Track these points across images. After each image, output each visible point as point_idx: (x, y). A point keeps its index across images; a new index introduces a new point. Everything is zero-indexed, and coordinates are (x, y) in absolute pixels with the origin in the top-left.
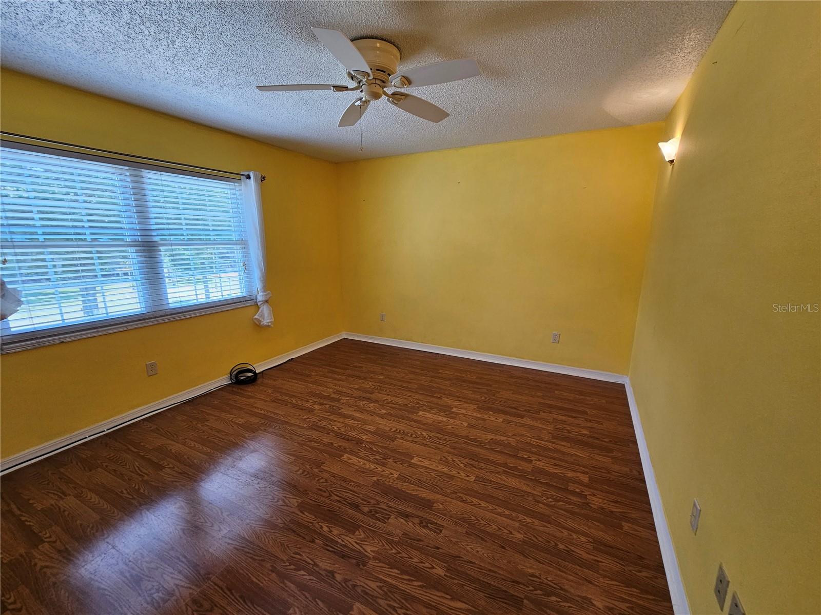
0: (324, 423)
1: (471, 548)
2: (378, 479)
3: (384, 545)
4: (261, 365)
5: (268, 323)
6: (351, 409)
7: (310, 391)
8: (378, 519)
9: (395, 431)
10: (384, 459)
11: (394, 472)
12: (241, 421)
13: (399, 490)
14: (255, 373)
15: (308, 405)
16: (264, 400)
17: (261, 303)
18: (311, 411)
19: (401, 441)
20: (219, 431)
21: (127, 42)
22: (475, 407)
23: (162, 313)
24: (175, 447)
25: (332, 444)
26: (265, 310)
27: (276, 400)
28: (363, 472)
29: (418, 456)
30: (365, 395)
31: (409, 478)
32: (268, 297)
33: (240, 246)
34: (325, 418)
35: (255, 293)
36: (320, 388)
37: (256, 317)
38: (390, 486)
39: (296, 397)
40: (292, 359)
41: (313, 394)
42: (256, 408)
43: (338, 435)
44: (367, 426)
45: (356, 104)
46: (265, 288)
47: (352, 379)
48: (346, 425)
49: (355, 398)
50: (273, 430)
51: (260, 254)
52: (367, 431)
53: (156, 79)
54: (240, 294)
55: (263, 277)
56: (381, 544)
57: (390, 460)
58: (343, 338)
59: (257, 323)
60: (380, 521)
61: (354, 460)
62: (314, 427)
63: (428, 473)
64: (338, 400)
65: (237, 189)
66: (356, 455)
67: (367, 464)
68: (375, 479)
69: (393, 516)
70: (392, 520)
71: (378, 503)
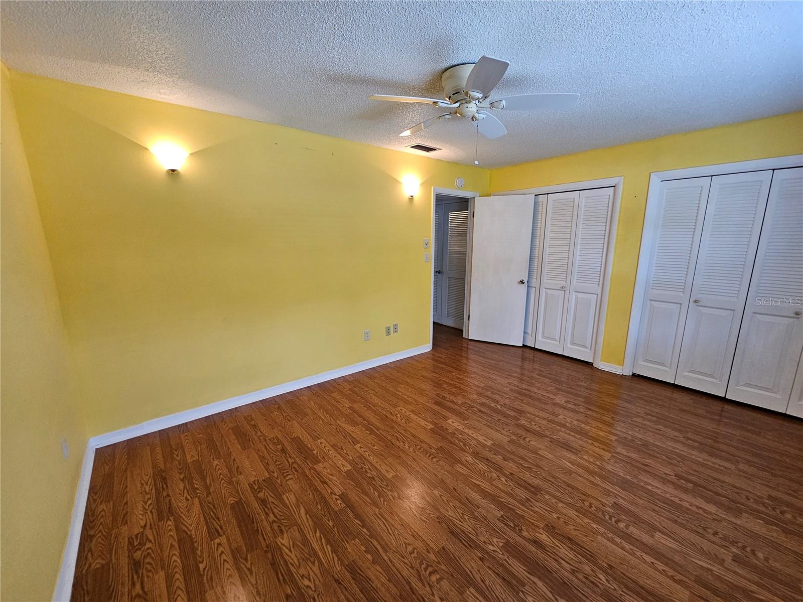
2: (464, 421)
10: (455, 434)
11: (451, 423)
19: (434, 446)
22: (319, 467)
28: (474, 428)
29: (425, 429)
31: (441, 417)
38: (456, 416)
57: (450, 431)
61: (481, 439)
66: (479, 443)
67: (470, 432)
68: (466, 422)
69: (459, 403)
70: (460, 402)
71: (467, 410)
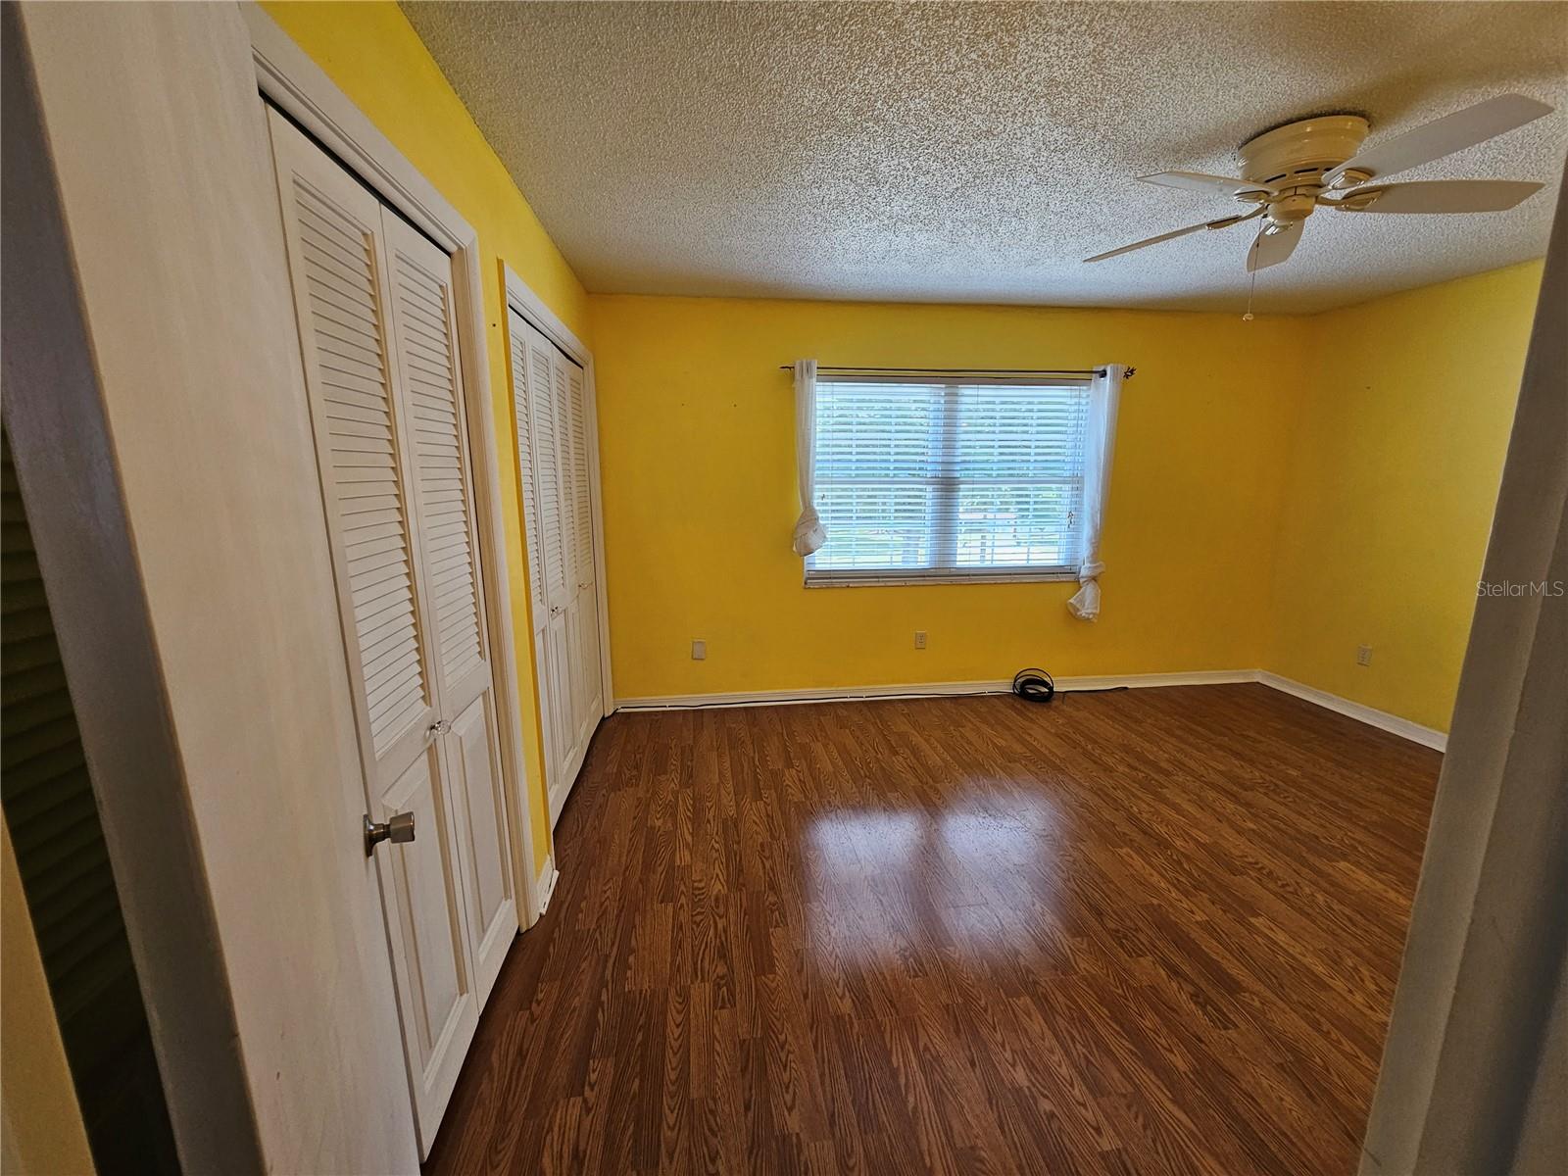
0: (1119, 794)
1: (1271, 1087)
2: (1160, 905)
3: (1108, 976)
4: (1062, 681)
5: (1089, 614)
6: (1184, 795)
7: (1125, 742)
8: (1122, 945)
9: (1250, 863)
10: (1194, 887)
11: (1199, 912)
12: (1001, 742)
13: (1189, 938)
14: (1051, 689)
15: (1110, 761)
16: (1048, 731)
17: (1085, 579)
18: (1108, 770)
19: (1252, 881)
20: (970, 743)
21: (952, 247)
23: (946, 572)
24: (917, 739)
25: (1114, 825)
26: (1089, 592)
27: (1063, 737)
28: (1141, 883)
29: (1273, 920)
30: (1230, 786)
31: (1223, 935)
32: (1099, 571)
33: (1070, 486)
34: (1124, 788)
35: (1079, 562)
36: (1147, 745)
37: (1071, 601)
38: (1176, 924)
39: (1096, 742)
40: (1126, 688)
41: (1127, 749)
42: (1030, 735)
43: (1133, 819)
44: (1195, 830)
45: (1268, 233)
46: (1095, 557)
47: (1221, 753)
48: (1157, 812)
49: (1205, 783)
50: (1036, 771)
51: (1098, 498)
52: (1192, 838)
53: (984, 272)
54: (1056, 561)
55: (1095, 538)
56: (1105, 971)
57: (1205, 895)
58: (1255, 680)
59: (1072, 611)
60: (1123, 949)
61: (1138, 862)
62: (1099, 792)
63: (1273, 951)
64: (1167, 774)
65: (1084, 395)
66: (1145, 857)
67: (1156, 878)
68: (1155, 902)
69: (1150, 958)
70: (1147, 961)
71: (1138, 929)
